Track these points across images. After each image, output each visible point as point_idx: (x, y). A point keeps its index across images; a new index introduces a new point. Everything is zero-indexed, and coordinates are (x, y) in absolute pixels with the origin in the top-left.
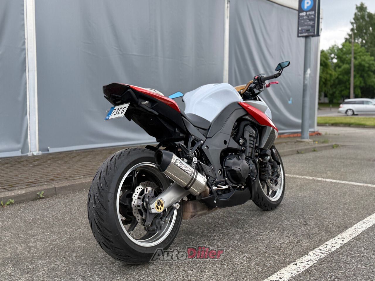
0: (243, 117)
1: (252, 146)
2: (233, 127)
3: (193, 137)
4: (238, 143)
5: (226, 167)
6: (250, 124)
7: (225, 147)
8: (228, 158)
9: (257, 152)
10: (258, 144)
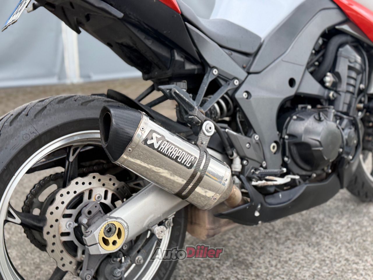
0: (337, 27)
1: (351, 89)
2: (314, 49)
3: (215, 72)
4: (322, 82)
5: (289, 135)
6: (352, 42)
7: (291, 92)
8: (295, 117)
9: (361, 102)
10: (365, 85)
